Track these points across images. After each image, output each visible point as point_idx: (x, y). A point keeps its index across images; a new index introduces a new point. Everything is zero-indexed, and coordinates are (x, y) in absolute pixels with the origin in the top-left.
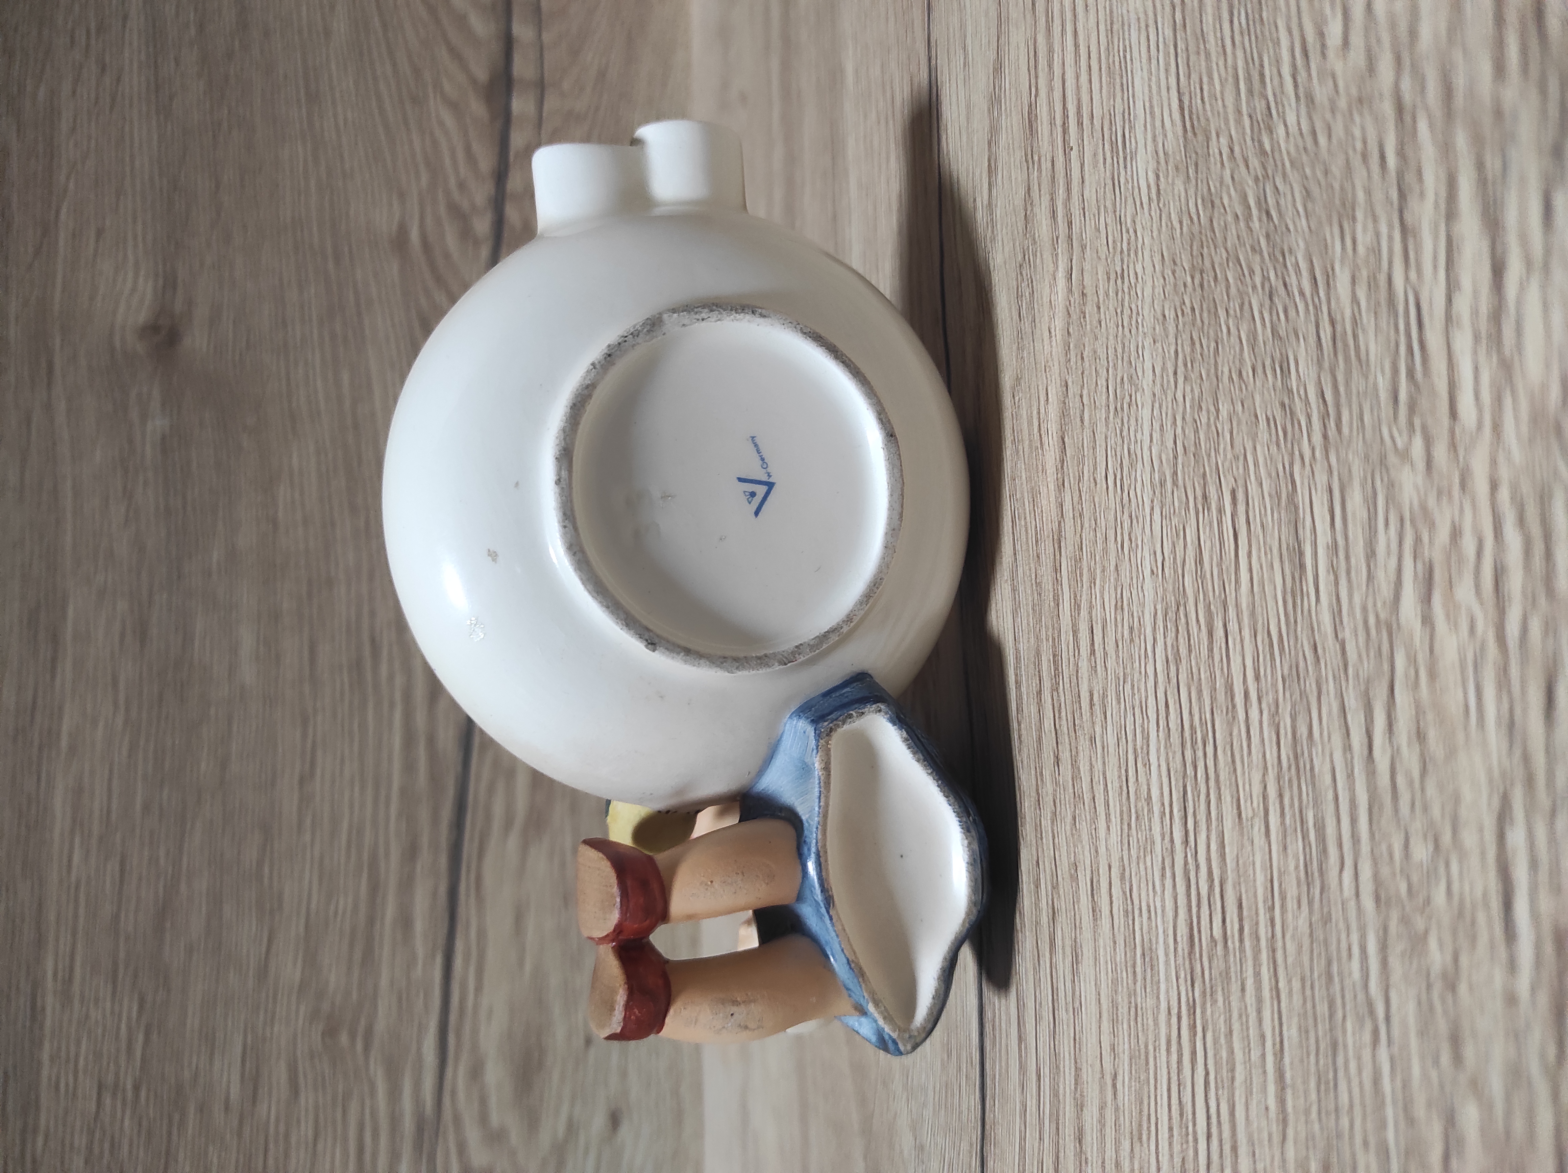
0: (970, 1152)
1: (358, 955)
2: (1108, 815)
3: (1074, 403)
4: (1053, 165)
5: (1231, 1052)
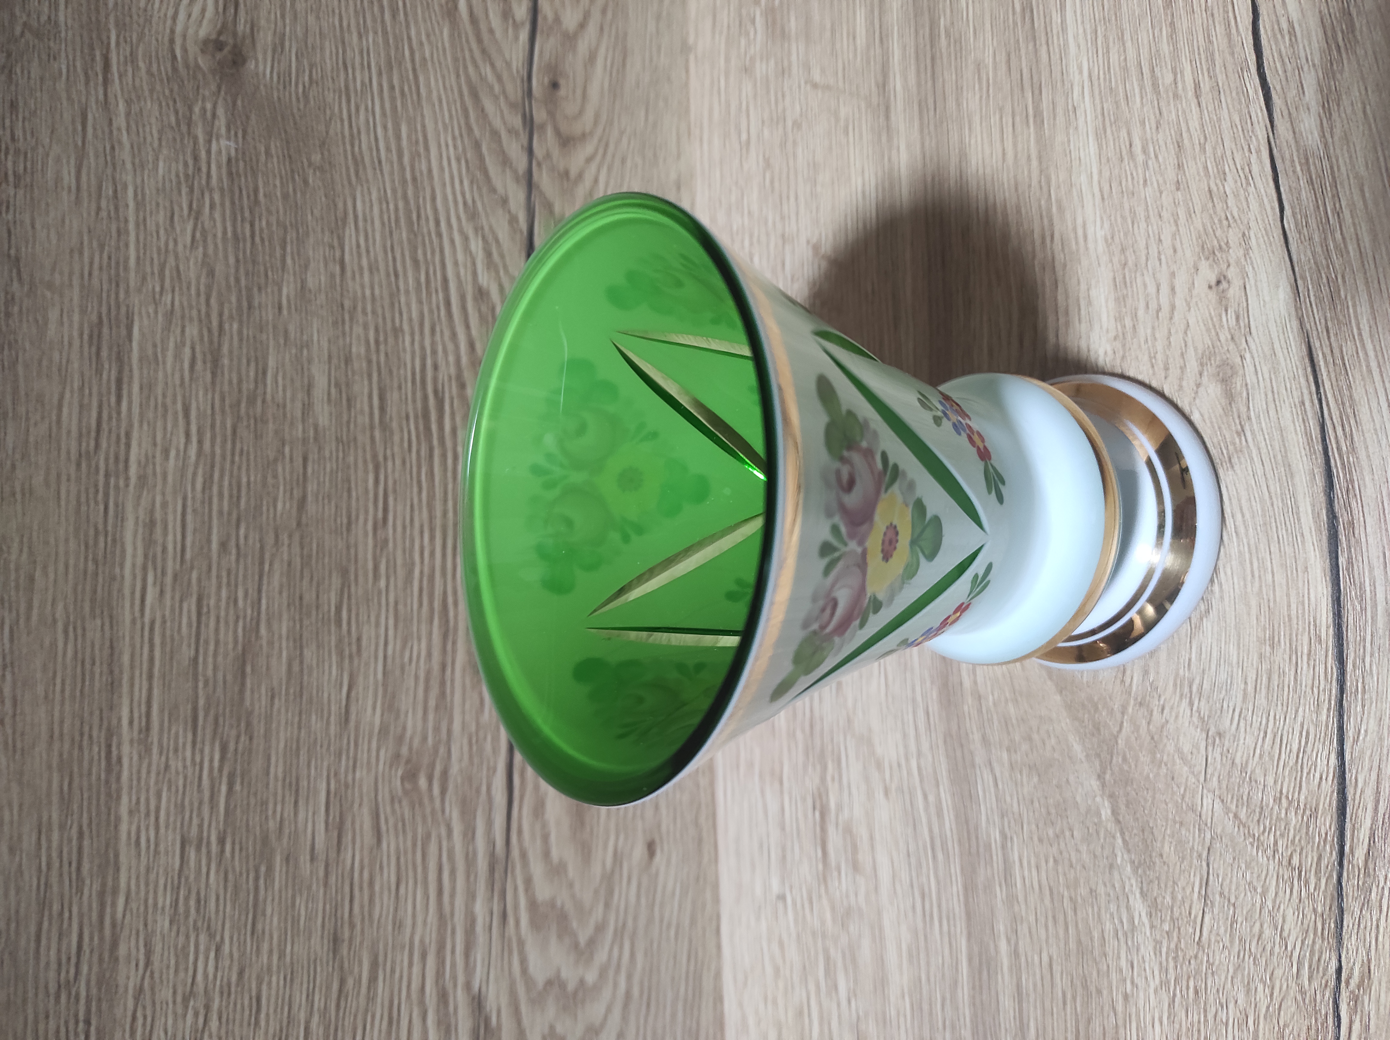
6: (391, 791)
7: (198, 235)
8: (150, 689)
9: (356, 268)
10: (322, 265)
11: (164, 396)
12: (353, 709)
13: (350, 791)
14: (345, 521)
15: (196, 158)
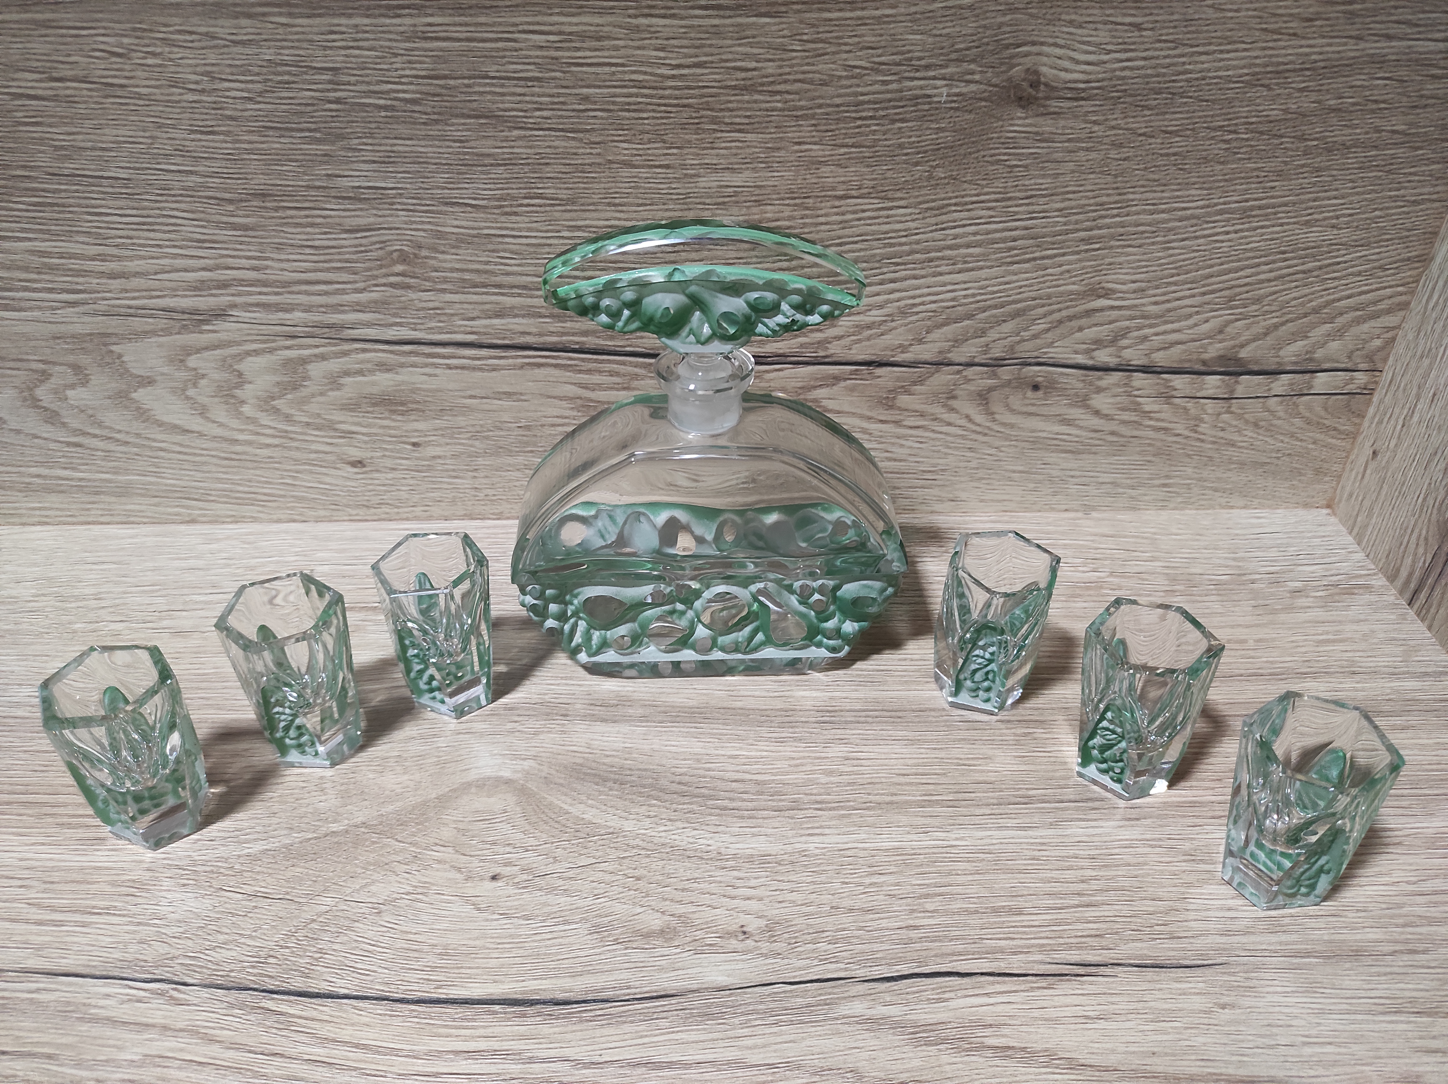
6: (389, 241)
7: (858, 71)
8: (459, 40)
9: (842, 209)
10: (842, 179)
11: (711, 46)
12: (456, 209)
13: (387, 206)
14: (617, 201)
15: (927, 67)
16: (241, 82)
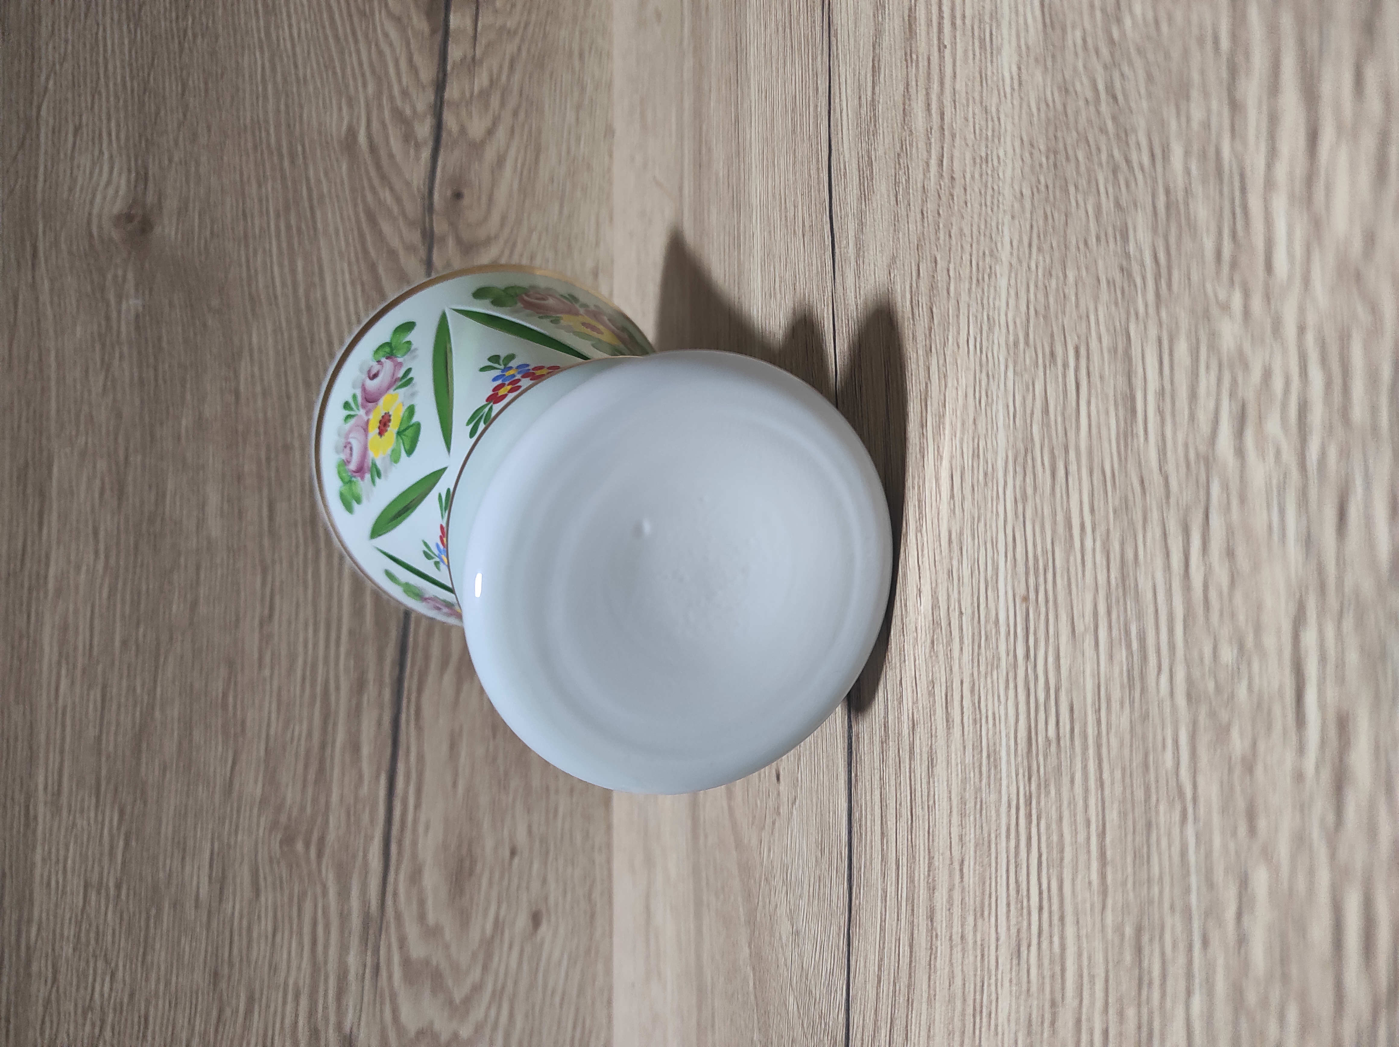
0: (839, 935)
1: (311, 776)
2: (961, 638)
3: (941, 277)
4: (929, 63)
5: (1061, 836)
6: (270, 853)
7: (109, 384)
8: (62, 762)
9: (250, 395)
10: (218, 397)
11: (78, 521)
12: (237, 781)
13: (232, 851)
14: (233, 618)
16: (94, 980)
